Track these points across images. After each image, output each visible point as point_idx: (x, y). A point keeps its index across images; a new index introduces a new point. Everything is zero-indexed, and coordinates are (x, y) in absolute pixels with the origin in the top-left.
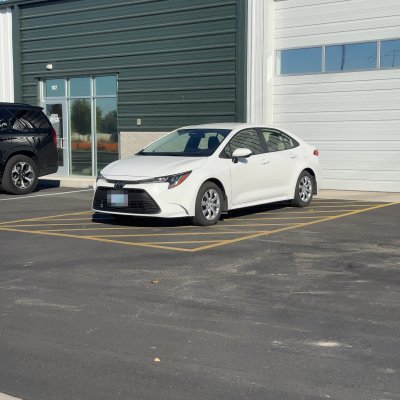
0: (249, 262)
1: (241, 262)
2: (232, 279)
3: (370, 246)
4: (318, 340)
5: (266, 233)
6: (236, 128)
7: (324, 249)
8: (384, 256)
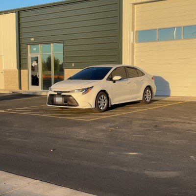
0: (112, 124)
1: (109, 124)
2: (103, 131)
3: (168, 118)
4: (130, 152)
5: (124, 113)
6: (114, 67)
7: (147, 120)
8: (173, 122)
